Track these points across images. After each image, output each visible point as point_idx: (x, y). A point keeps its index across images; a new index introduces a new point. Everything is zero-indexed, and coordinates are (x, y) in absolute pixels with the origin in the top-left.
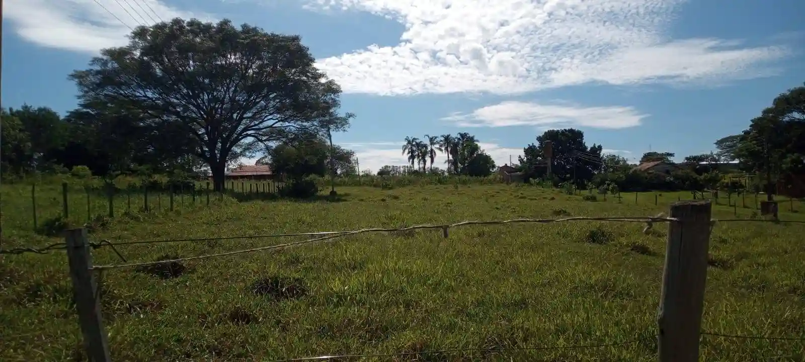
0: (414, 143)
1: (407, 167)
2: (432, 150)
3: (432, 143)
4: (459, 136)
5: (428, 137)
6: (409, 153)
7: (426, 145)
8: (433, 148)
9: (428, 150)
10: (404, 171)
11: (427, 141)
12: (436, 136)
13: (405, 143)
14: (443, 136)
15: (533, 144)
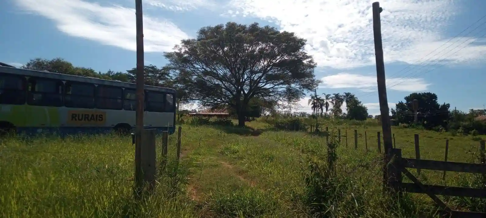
0: (316, 98)
1: (287, 112)
2: (327, 103)
3: (327, 98)
4: (345, 95)
5: (325, 95)
6: (312, 104)
7: (324, 99)
8: (328, 101)
9: (324, 103)
10: (285, 114)
11: (324, 97)
12: (330, 94)
13: (310, 98)
14: (334, 94)
15: (401, 101)
